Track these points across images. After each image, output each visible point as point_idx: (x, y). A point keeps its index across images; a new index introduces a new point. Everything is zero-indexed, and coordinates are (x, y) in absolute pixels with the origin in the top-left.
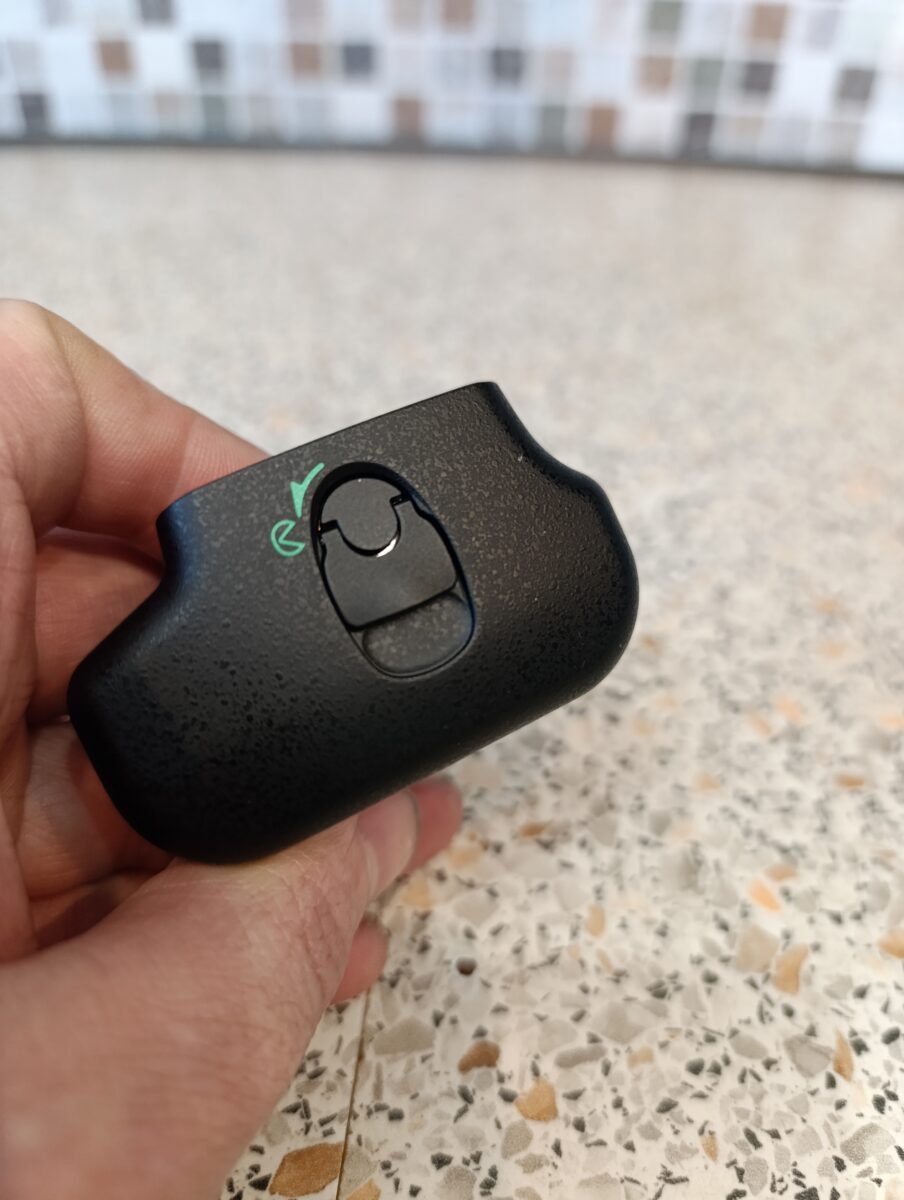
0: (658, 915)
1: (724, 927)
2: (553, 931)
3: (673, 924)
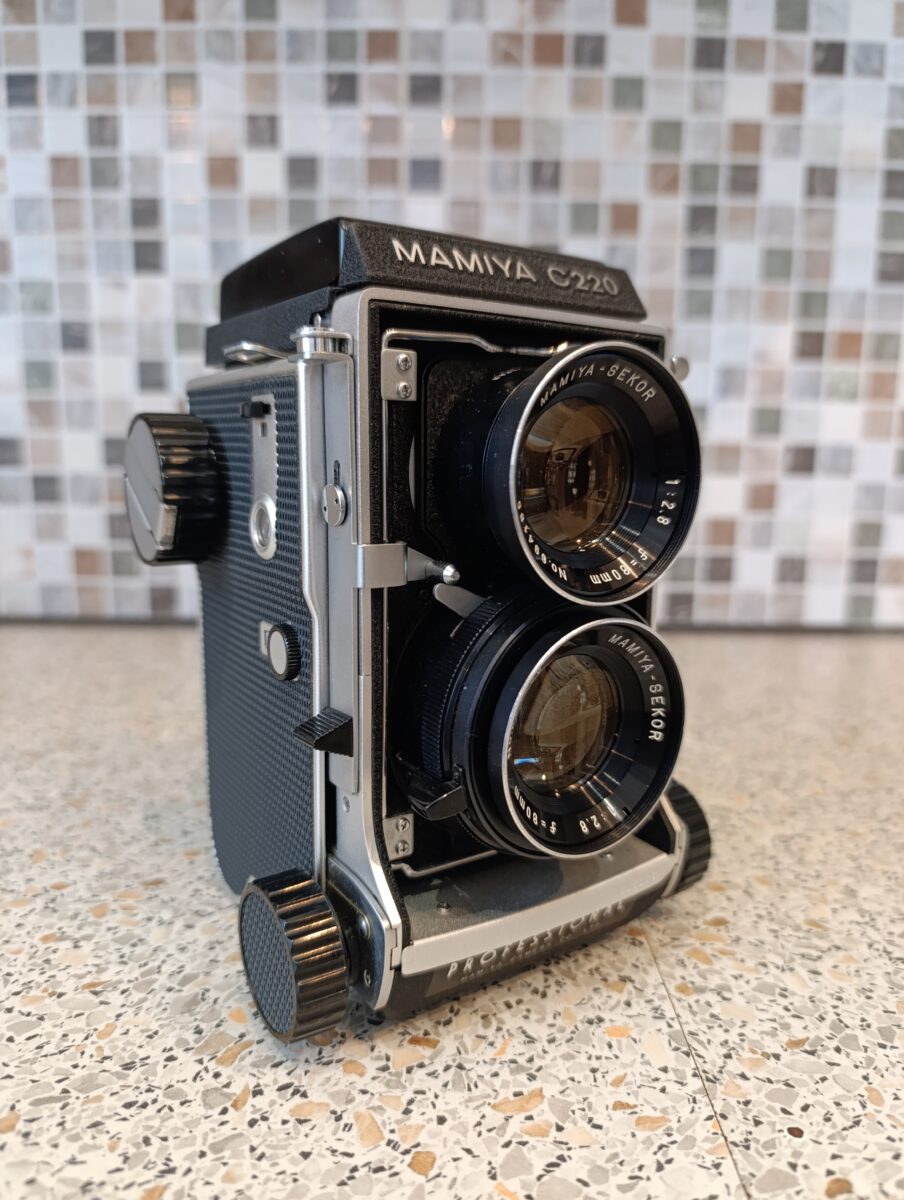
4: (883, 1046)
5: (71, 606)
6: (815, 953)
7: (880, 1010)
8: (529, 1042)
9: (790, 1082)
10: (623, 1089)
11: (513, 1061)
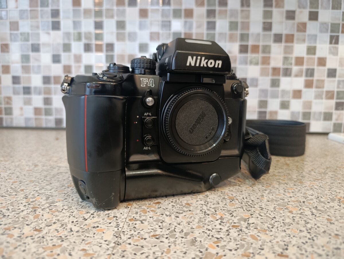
0: (184, 250)
1: (201, 252)
2: (157, 253)
3: (188, 252)
4: (182, 238)
5: (33, 124)
6: (181, 212)
7: (190, 228)
8: (70, 232)
9: (144, 246)
10: (88, 245)
11: (61, 237)
